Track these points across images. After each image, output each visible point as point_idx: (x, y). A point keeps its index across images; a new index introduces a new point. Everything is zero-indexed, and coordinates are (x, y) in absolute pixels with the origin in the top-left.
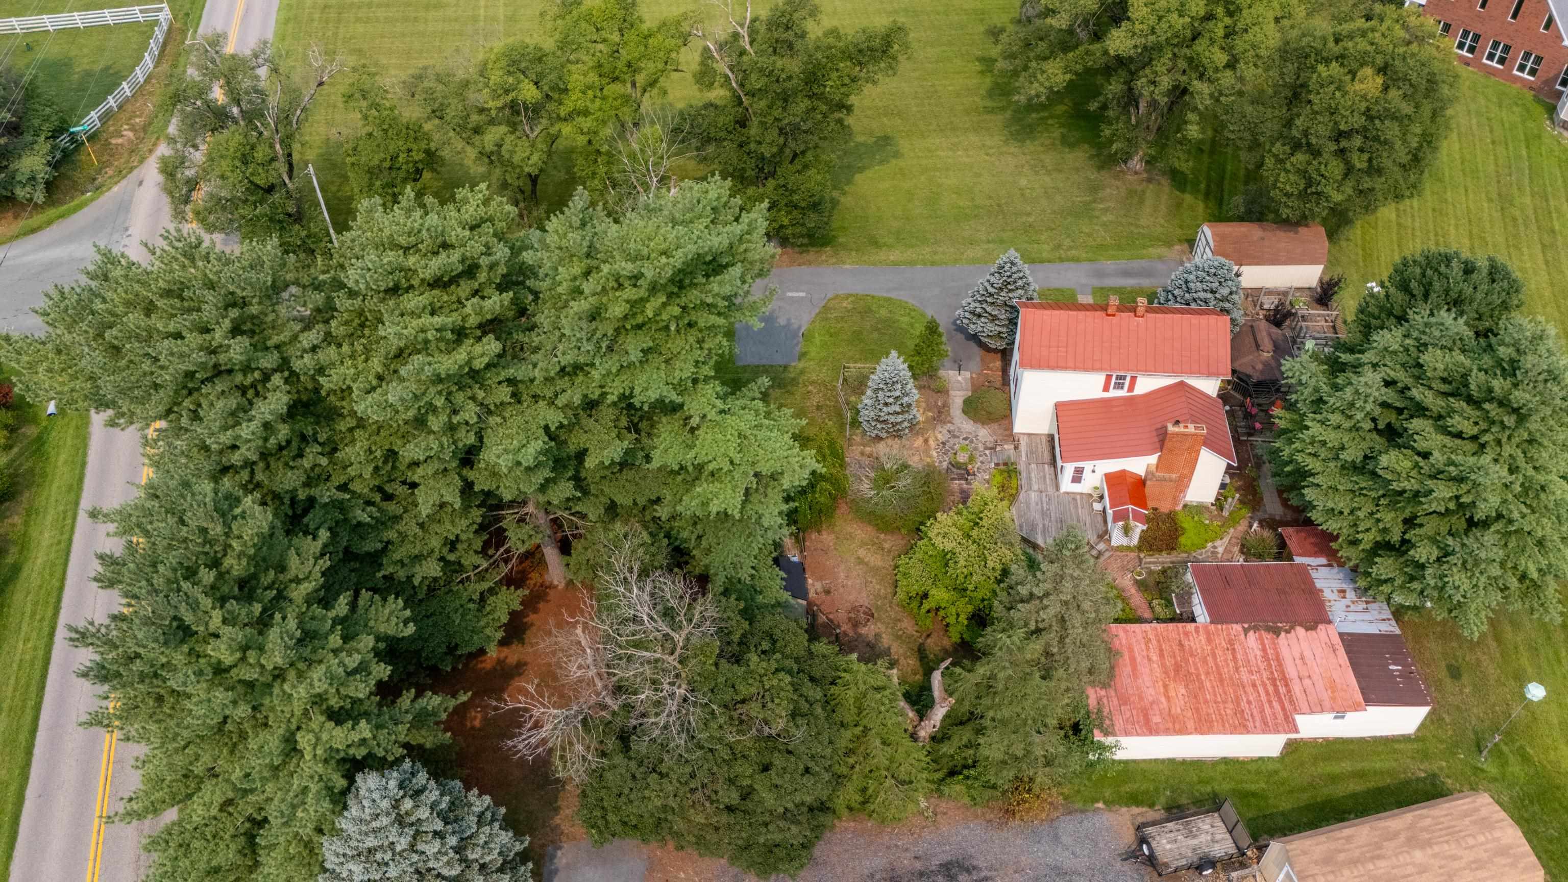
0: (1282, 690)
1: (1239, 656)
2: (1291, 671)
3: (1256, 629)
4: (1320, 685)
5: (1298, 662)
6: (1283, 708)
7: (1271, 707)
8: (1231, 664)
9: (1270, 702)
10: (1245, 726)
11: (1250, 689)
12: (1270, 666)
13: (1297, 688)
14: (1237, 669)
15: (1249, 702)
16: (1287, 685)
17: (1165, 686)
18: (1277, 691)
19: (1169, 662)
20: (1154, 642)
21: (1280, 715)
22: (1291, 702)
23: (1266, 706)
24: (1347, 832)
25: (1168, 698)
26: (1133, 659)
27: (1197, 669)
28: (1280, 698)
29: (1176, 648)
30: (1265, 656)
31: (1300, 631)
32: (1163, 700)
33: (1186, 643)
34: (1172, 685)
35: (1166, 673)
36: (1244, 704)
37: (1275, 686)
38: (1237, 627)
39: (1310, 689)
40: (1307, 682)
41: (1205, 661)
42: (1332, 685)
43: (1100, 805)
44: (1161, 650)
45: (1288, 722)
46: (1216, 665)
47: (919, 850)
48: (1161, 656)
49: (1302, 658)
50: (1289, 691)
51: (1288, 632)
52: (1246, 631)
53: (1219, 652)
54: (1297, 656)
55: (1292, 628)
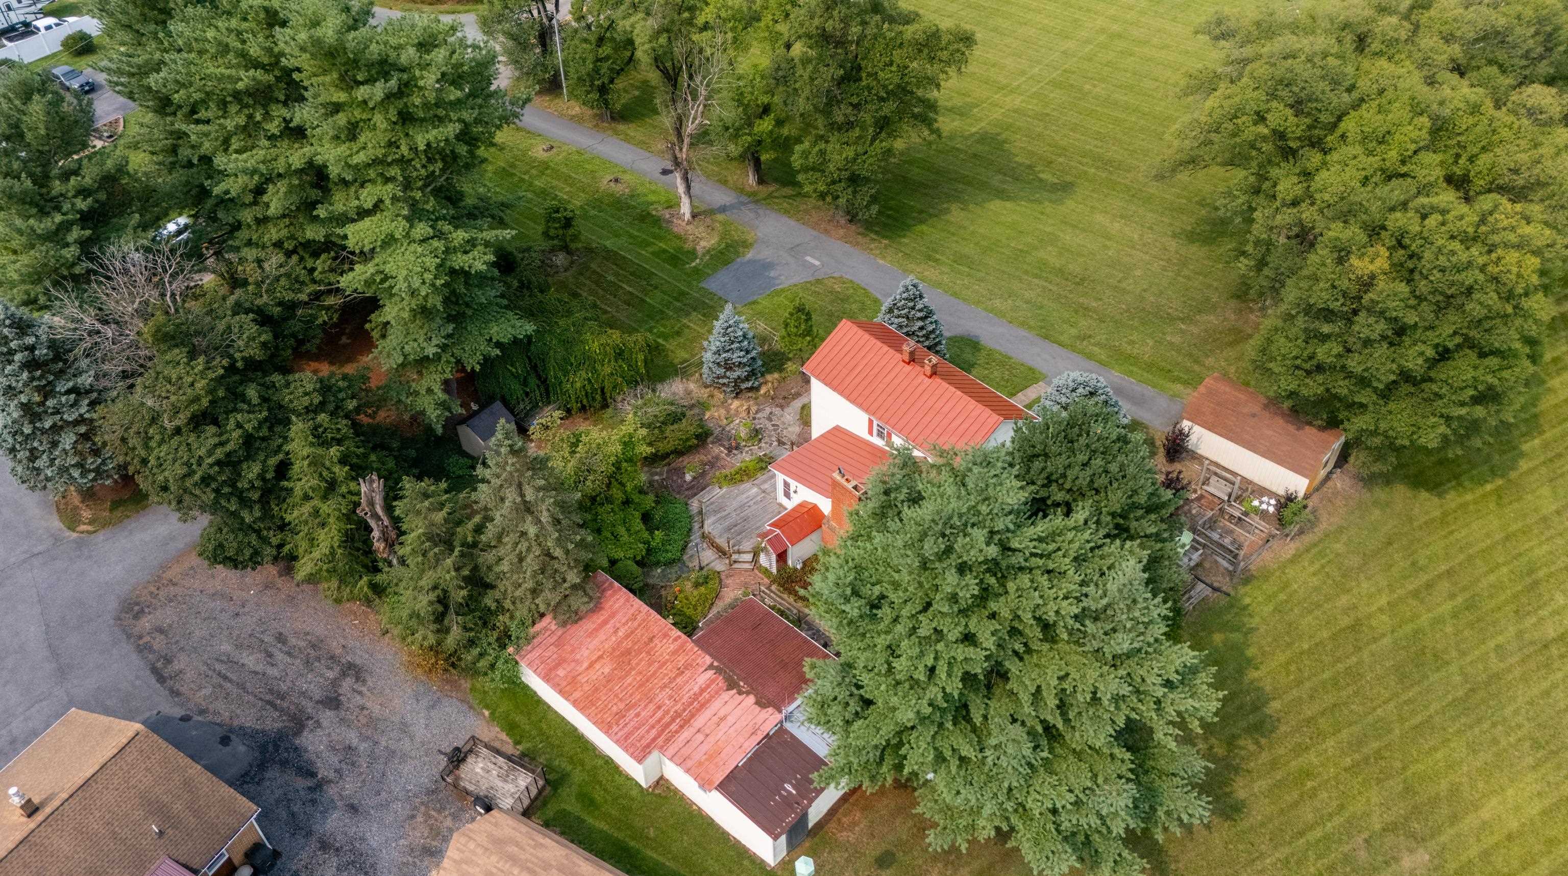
0: (674, 727)
1: (679, 680)
2: (699, 721)
3: (719, 670)
4: (705, 748)
5: (715, 719)
6: (654, 740)
7: (648, 732)
8: (666, 680)
9: (653, 727)
10: (610, 727)
11: (652, 707)
12: (691, 704)
13: (686, 734)
14: (665, 686)
15: (638, 715)
16: (682, 727)
17: (600, 657)
18: (668, 725)
19: (627, 644)
20: (636, 624)
21: (644, 742)
22: (668, 740)
23: (646, 727)
24: (547, 841)
25: (591, 666)
26: (605, 622)
27: (638, 664)
28: (663, 731)
29: (645, 639)
30: (696, 697)
31: (751, 699)
32: (585, 665)
33: (656, 641)
34: (606, 660)
35: (614, 650)
36: (632, 713)
37: (673, 720)
38: (708, 660)
39: (694, 744)
40: (700, 737)
41: (650, 665)
42: (712, 756)
43: (487, 713)
44: (632, 632)
45: (643, 750)
46: (655, 672)
47: (351, 643)
48: (627, 636)
49: (723, 719)
50: (677, 732)
51: (740, 693)
52: (711, 667)
53: (669, 666)
54: (722, 713)
55: (748, 693)
